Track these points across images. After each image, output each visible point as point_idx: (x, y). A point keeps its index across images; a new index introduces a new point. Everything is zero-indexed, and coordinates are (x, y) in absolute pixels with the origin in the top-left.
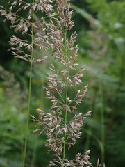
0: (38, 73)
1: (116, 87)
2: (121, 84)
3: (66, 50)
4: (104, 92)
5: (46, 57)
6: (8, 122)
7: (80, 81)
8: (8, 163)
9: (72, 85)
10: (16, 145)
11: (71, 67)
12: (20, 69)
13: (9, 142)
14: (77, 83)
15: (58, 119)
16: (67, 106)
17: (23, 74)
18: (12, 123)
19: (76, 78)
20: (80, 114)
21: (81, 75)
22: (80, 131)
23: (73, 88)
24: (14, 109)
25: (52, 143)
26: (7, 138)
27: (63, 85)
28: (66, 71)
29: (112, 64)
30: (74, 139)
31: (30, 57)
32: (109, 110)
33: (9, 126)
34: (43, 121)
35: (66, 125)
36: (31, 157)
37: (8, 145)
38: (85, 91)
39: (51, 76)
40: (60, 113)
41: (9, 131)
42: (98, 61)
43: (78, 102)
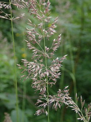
0: (20, 28)
1: (79, 31)
2: (82, 29)
3: (40, 6)
4: (71, 36)
5: (23, 15)
6: (3, 67)
7: (54, 31)
8: (7, 96)
9: (48, 36)
10: (11, 83)
11: (46, 20)
12: (6, 26)
13: (5, 81)
14: (52, 33)
15: (40, 66)
16: (46, 53)
17: (9, 30)
18: (6, 68)
19: (51, 29)
20: (57, 58)
21: (55, 26)
22: (59, 72)
23: (49, 38)
24: (5, 58)
25: (37, 85)
26: (3, 79)
27: (40, 37)
28: (41, 24)
29: (75, 15)
30: (54, 80)
31: (10, 16)
32: (75, 49)
33: (4, 70)
34: (28, 68)
35: (47, 69)
36: (23, 90)
37: (5, 83)
38: (60, 39)
39: (30, 30)
40: (41, 61)
41: (4, 73)
42: (64, 13)
43: (55, 49)
